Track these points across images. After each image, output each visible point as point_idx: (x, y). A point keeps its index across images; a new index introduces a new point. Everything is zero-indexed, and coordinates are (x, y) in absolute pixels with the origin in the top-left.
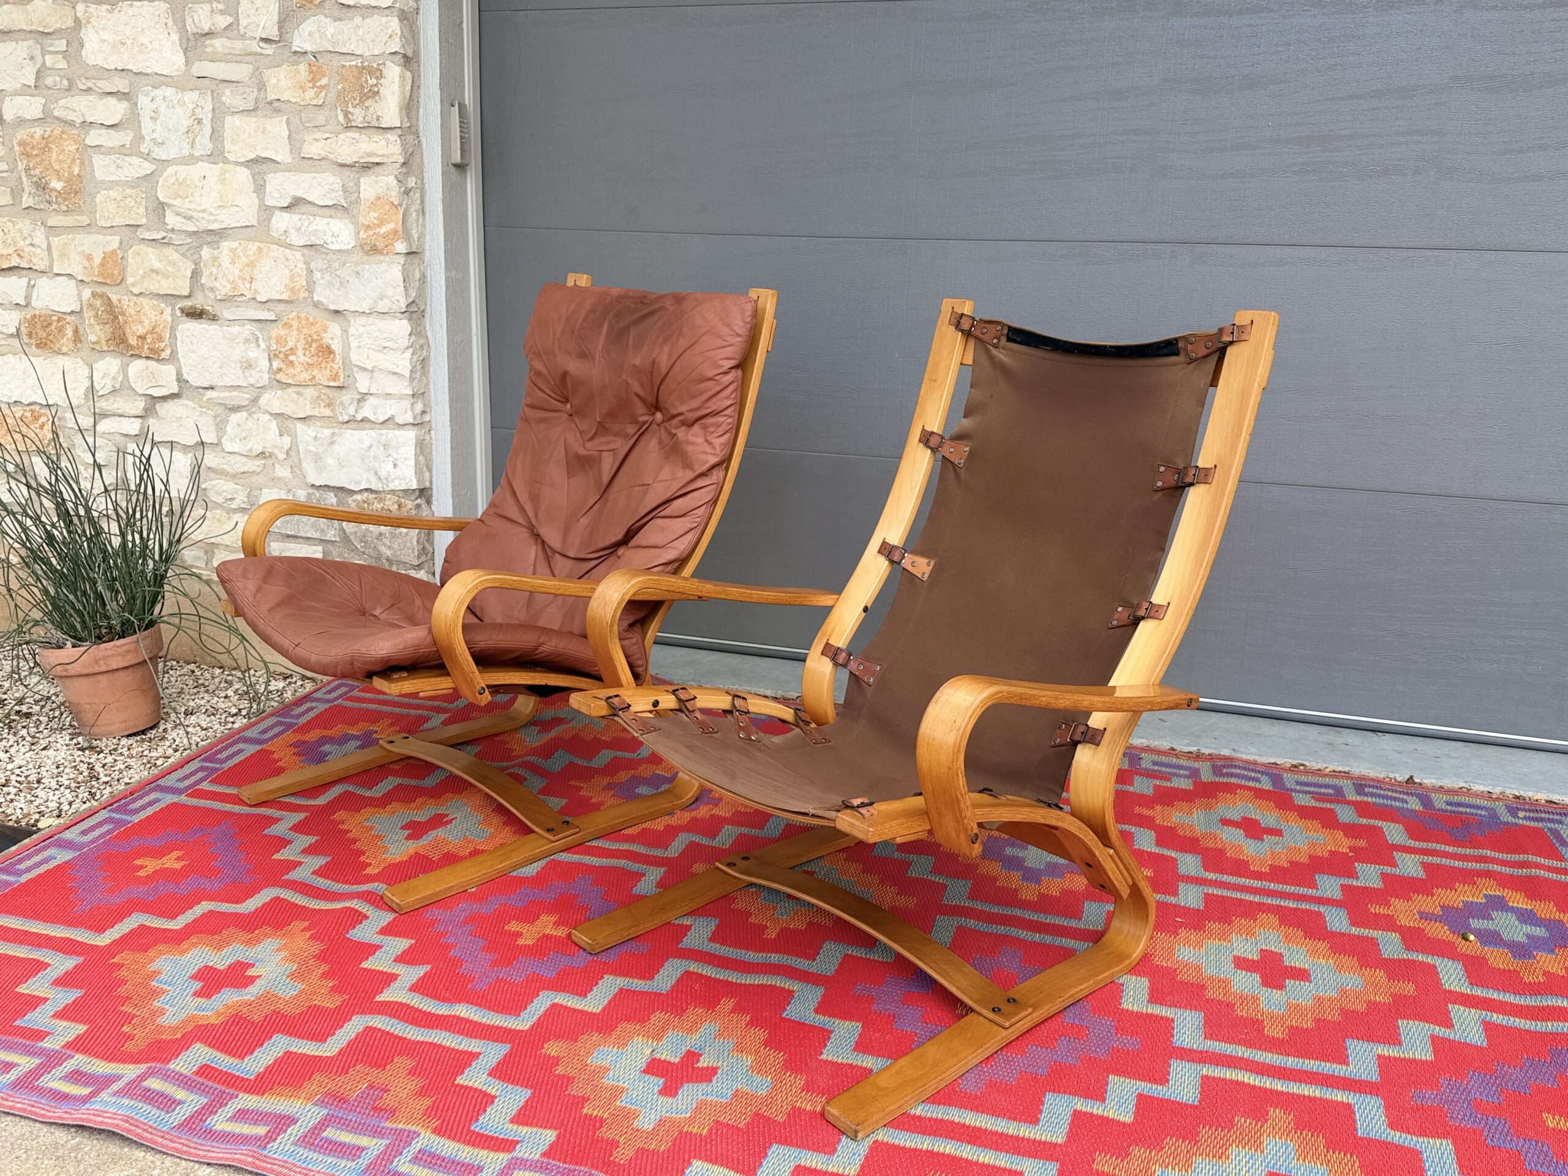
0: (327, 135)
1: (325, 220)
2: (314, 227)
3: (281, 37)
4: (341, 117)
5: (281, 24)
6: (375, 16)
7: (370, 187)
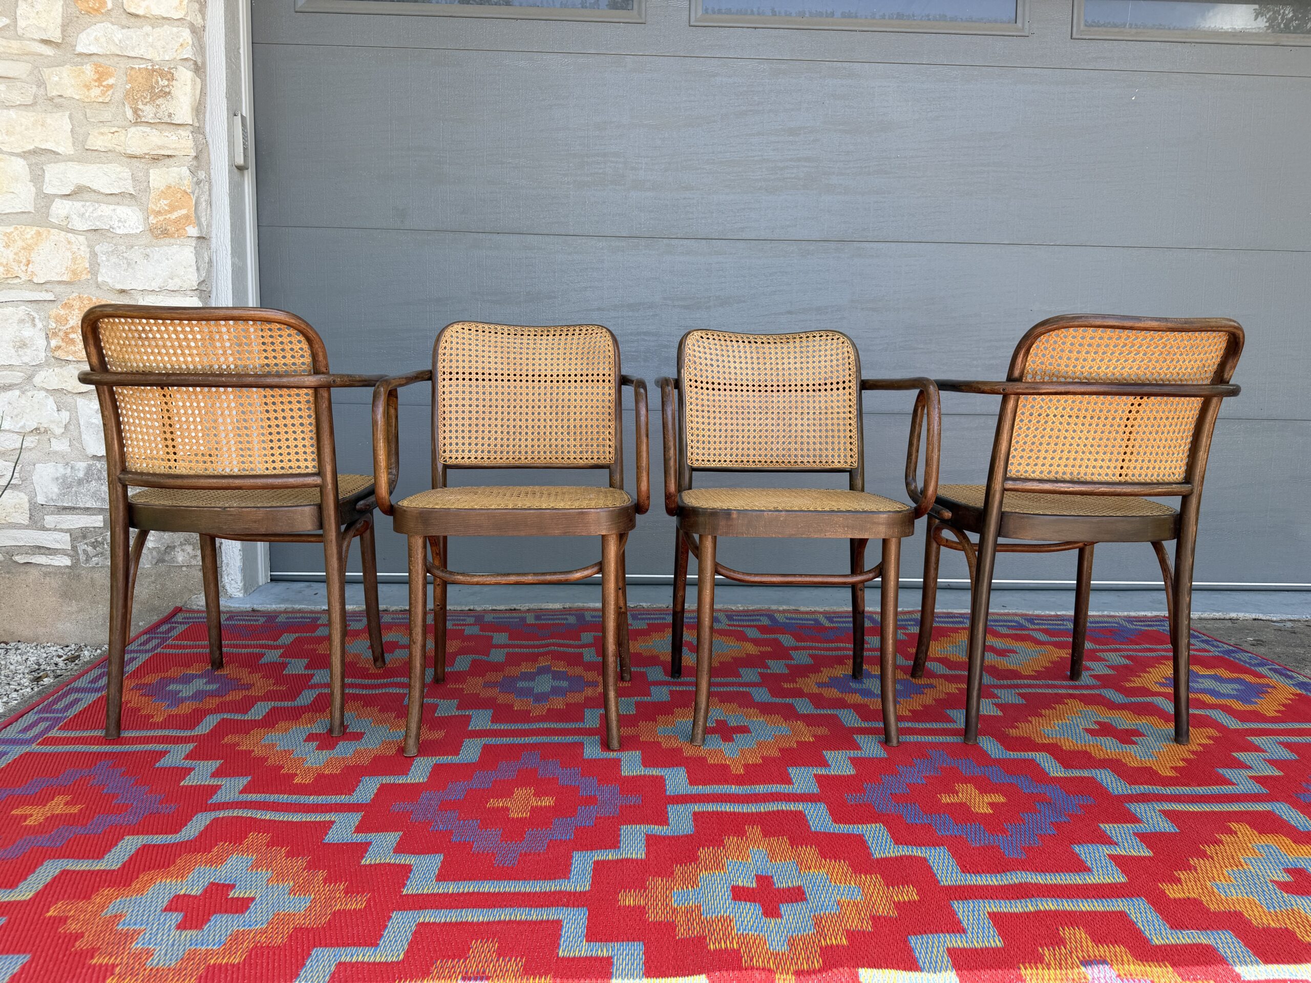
0: (114, 129)
1: (112, 207)
2: (100, 213)
3: (63, 39)
4: (129, 114)
5: (64, 27)
6: (166, 26)
7: (159, 177)
